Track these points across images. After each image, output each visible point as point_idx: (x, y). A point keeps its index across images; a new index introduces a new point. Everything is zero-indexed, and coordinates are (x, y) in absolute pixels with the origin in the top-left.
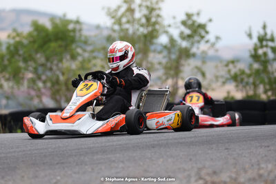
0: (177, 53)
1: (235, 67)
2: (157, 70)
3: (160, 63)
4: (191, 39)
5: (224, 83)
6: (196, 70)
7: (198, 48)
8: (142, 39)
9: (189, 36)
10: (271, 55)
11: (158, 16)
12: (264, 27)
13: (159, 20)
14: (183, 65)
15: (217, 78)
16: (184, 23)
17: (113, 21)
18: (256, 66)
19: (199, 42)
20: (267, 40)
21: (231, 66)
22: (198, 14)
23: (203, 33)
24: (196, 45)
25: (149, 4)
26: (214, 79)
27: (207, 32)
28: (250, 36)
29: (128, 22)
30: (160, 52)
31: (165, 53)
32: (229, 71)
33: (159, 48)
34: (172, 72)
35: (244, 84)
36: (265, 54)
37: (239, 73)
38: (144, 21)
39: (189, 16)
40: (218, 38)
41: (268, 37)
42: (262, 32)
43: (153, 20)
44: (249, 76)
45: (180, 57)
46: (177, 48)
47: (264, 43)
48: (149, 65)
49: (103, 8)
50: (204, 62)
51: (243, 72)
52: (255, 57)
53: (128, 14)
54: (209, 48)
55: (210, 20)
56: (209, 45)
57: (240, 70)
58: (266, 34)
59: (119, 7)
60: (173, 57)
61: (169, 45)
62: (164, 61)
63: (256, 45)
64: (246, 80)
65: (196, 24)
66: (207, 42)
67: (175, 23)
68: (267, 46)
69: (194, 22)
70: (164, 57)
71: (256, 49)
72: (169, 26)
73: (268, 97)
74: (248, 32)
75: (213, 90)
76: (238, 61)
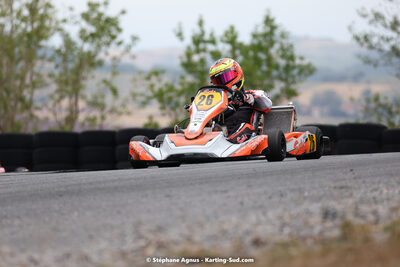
0: (77, 61)
1: (160, 80)
2: (44, 85)
3: (51, 75)
4: (97, 40)
5: (144, 104)
6: (103, 85)
7: (107, 54)
8: (25, 39)
9: (93, 35)
11: (48, 6)
12: (201, 23)
13: (50, 11)
14: (84, 78)
15: (134, 95)
16: (86, 16)
18: (190, 79)
19: (108, 44)
20: (205, 42)
21: (154, 79)
22: (106, 4)
23: (114, 31)
24: (104, 48)
26: (130, 98)
27: (119, 30)
28: (180, 35)
29: (2, 14)
30: (51, 60)
31: (59, 60)
32: (152, 86)
33: (50, 54)
34: (69, 88)
35: (173, 105)
36: (202, 61)
37: (165, 89)
39: (93, 6)
40: (135, 39)
41: (207, 37)
42: (197, 30)
43: (41, 11)
44: (180, 94)
45: (80, 67)
46: (76, 53)
47: (201, 46)
48: (34, 78)
50: (115, 73)
51: (171, 88)
52: (188, 66)
54: (123, 54)
55: (123, 12)
56: (122, 48)
57: (166, 85)
58: (203, 33)
60: (71, 66)
61: (63, 50)
62: (57, 72)
63: (189, 48)
64: (175, 99)
65: (103, 18)
66: (120, 43)
67: (73, 17)
68: (204, 50)
69: (100, 15)
70: (57, 66)
71: (189, 55)
72: (64, 21)
74: (178, 31)
75: (129, 113)
76: (163, 72)
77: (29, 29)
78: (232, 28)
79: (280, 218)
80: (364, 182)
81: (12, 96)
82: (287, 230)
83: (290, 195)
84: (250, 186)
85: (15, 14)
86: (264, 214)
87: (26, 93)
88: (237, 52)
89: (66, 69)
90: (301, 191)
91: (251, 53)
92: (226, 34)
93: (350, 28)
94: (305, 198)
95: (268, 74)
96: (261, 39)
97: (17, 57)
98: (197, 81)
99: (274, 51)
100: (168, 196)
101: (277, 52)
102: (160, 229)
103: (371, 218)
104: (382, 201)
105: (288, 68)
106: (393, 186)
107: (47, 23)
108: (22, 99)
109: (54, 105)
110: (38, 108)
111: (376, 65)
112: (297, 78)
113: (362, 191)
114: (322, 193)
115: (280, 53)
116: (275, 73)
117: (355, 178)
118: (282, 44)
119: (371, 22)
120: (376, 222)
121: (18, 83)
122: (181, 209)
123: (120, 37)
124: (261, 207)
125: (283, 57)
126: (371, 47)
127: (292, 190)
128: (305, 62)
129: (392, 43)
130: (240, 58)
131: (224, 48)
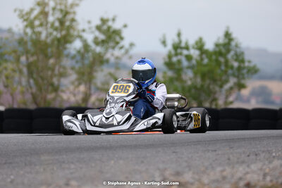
0: (91, 59)
2: (70, 75)
4: (106, 45)
6: (109, 77)
7: (112, 55)
8: (56, 42)
9: (103, 42)
10: (185, 63)
11: (73, 20)
12: (179, 35)
13: (74, 24)
14: (96, 71)
16: (98, 28)
17: (25, 23)
18: (170, 74)
19: (113, 48)
20: (181, 48)
22: (114, 20)
23: (118, 39)
24: (110, 51)
25: (63, 7)
27: (122, 38)
28: (164, 43)
29: (41, 25)
30: (73, 58)
31: (79, 58)
33: (73, 53)
34: (85, 78)
36: (179, 62)
38: (57, 24)
39: (104, 21)
40: (132, 45)
41: (183, 45)
42: (176, 40)
43: (67, 23)
45: (93, 63)
46: (90, 54)
47: (179, 51)
48: (61, 70)
49: (15, 11)
50: (117, 68)
52: (169, 64)
53: (41, 17)
54: (123, 55)
55: (125, 26)
56: (123, 51)
58: (180, 42)
59: (32, 10)
60: (87, 62)
61: (82, 50)
62: (77, 66)
63: (170, 52)
65: (111, 30)
66: (121, 48)
67: (90, 28)
68: (181, 54)
69: (109, 28)
70: (77, 62)
71: (170, 57)
72: (84, 31)
74: (162, 39)
77: (59, 36)
78: (201, 39)
79: (261, 169)
81: (45, 82)
82: (268, 178)
83: (262, 155)
84: (232, 148)
85: (49, 25)
86: (248, 166)
87: (55, 81)
88: (204, 56)
89: (83, 64)
90: (270, 152)
91: (214, 57)
92: (197, 43)
94: (274, 157)
95: (226, 72)
96: (222, 48)
97: (49, 54)
98: (175, 76)
99: (230, 56)
100: (174, 152)
101: (232, 57)
102: (178, 174)
105: (239, 69)
107: (72, 31)
108: (52, 85)
109: (75, 89)
110: (63, 91)
112: (246, 75)
115: (235, 57)
116: (230, 72)
118: (236, 51)
121: (50, 73)
122: (186, 161)
123: (122, 43)
124: (243, 162)
125: (236, 60)
127: (263, 152)
128: (252, 65)
130: (206, 61)
131: (195, 53)
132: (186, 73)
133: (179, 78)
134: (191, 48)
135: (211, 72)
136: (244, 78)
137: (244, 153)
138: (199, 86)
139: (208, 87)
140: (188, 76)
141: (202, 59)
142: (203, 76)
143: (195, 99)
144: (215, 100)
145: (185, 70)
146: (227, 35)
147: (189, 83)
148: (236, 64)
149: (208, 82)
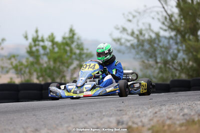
1: (16, 60)
5: (7, 72)
10: (42, 51)
12: (37, 31)
15: (2, 68)
18: (31, 59)
20: (39, 41)
21: (13, 60)
28: (26, 37)
32: (12, 64)
35: (22, 72)
36: (37, 50)
37: (18, 64)
40: (3, 40)
41: (40, 38)
42: (35, 35)
44: (27, 67)
47: (37, 43)
51: (21, 64)
52: (30, 52)
57: (19, 62)
58: (38, 37)
63: (31, 44)
64: (24, 69)
68: (38, 45)
71: (30, 47)
73: (40, 81)
74: (25, 35)
76: (18, 56)
78: (52, 34)
79: (95, 124)
80: (131, 108)
83: (96, 114)
86: (86, 123)
88: (55, 46)
90: (101, 112)
91: (62, 47)
92: (49, 37)
93: (111, 35)
94: (104, 115)
95: (71, 57)
96: (67, 40)
98: (35, 60)
99: (73, 46)
101: (75, 46)
103: (140, 124)
104: (143, 116)
105: (80, 54)
106: (145, 110)
111: (124, 53)
112: (84, 59)
113: (131, 112)
114: (112, 113)
115: (77, 47)
116: (74, 56)
117: (126, 106)
118: (77, 42)
119: (121, 32)
120: (143, 126)
124: (83, 120)
125: (78, 49)
126: (121, 44)
127: (97, 112)
128: (89, 51)
129: (131, 42)
130: (56, 50)
131: (48, 44)
132: (42, 59)
133: (38, 62)
134: (45, 40)
135: (60, 57)
136: (83, 61)
137: (83, 113)
138: (52, 67)
139: (59, 68)
140: (44, 60)
141: (53, 48)
142: (55, 60)
143: (49, 76)
144: (64, 76)
145: (42, 56)
146: (71, 31)
147: (45, 65)
148: (78, 51)
149: (58, 64)
